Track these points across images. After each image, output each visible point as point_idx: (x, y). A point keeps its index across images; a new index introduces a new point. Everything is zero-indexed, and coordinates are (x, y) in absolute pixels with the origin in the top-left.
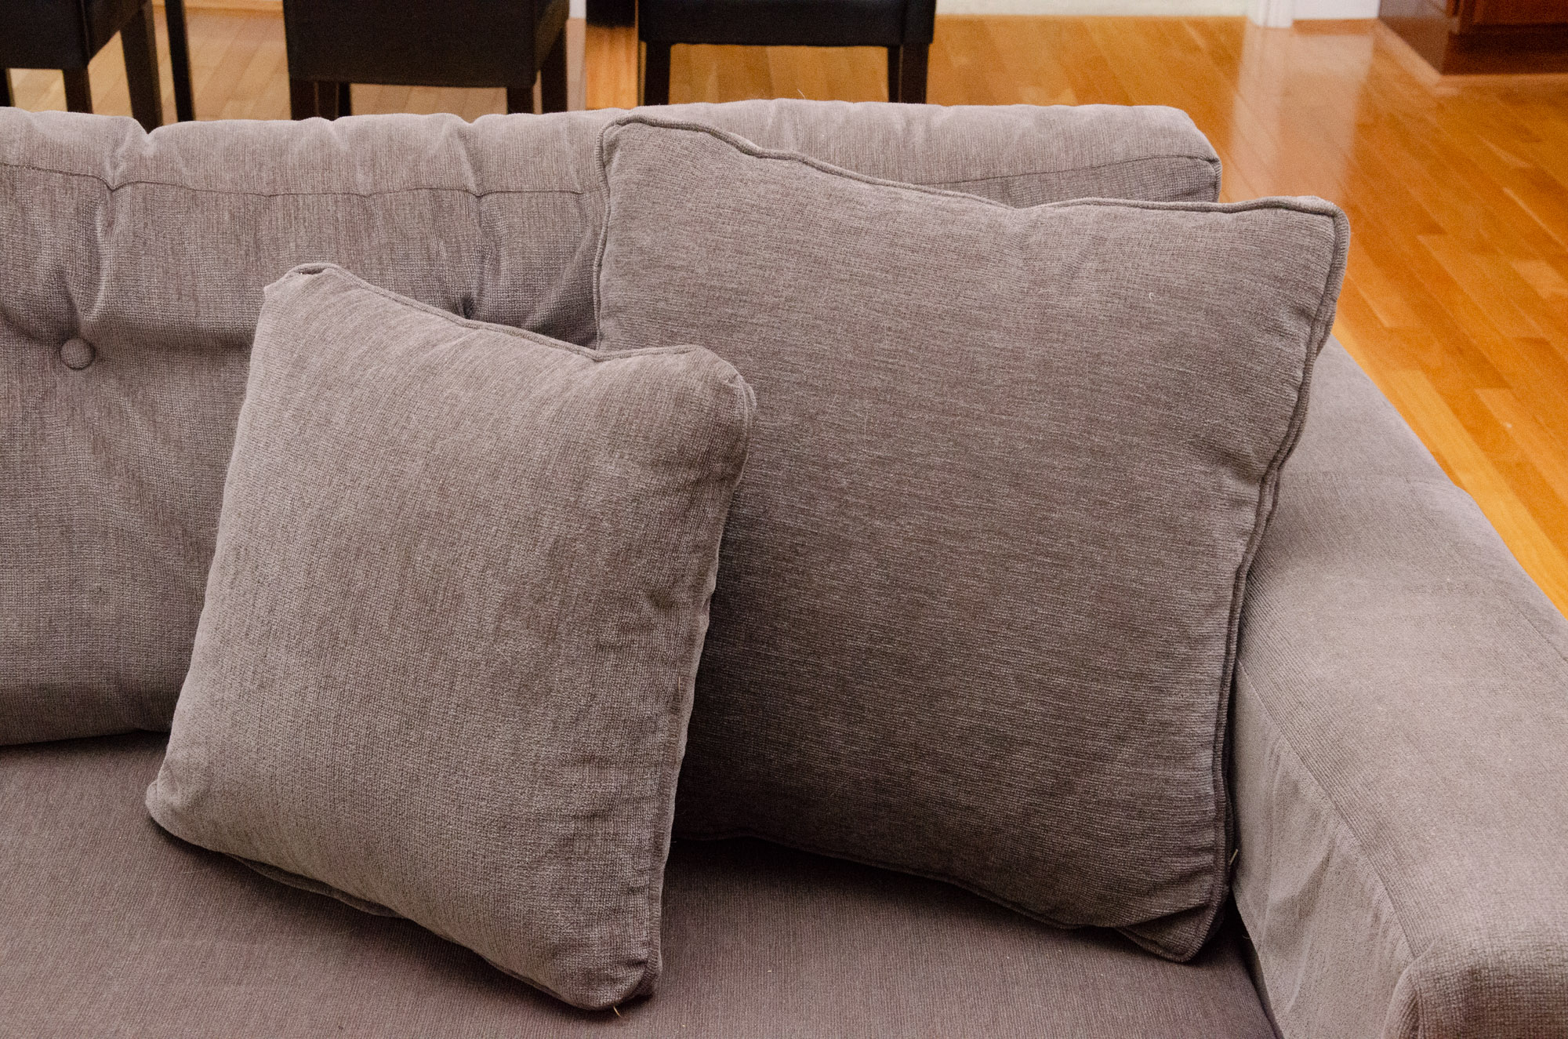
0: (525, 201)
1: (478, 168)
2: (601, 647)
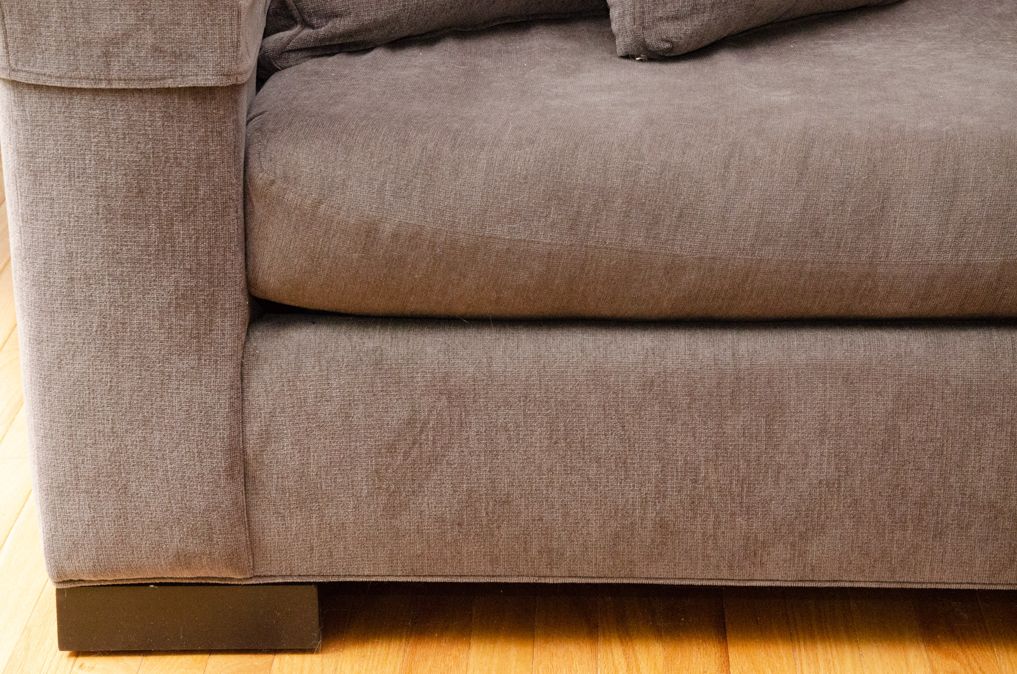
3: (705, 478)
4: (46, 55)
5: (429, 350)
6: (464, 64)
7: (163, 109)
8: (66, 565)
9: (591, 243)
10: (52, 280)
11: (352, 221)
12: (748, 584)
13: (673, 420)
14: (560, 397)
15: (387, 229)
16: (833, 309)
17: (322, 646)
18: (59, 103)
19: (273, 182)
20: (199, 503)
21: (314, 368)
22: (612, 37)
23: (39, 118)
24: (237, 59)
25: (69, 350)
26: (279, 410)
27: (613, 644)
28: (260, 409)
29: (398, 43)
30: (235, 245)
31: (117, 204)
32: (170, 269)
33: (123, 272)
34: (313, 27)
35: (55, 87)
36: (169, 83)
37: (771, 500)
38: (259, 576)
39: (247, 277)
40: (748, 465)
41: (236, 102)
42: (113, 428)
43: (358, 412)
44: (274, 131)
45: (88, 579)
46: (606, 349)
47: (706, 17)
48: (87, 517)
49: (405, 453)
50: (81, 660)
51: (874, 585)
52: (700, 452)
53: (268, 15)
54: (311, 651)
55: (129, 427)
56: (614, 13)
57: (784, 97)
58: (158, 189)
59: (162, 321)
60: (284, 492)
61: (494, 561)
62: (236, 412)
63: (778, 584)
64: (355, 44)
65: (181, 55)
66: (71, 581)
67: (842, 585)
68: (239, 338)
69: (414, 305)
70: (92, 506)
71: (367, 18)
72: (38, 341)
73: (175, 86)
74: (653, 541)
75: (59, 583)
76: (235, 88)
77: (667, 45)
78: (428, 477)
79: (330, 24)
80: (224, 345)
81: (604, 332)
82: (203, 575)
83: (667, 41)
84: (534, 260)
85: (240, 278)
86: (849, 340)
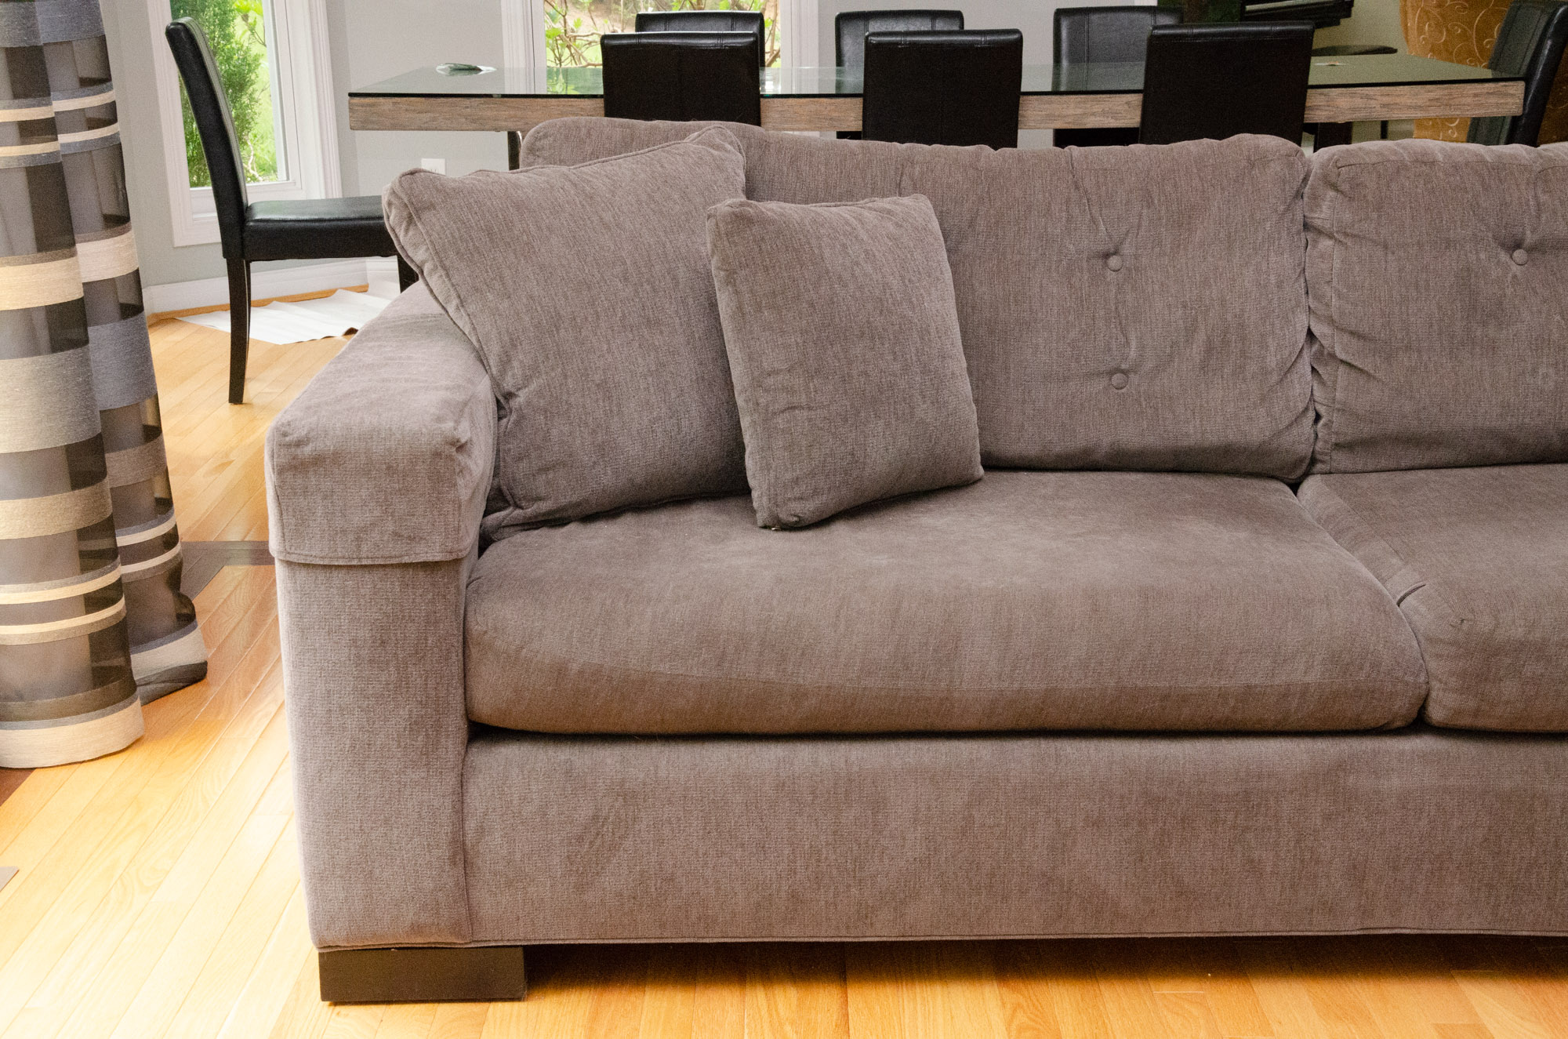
3: (826, 858)
4: (313, 541)
5: (609, 761)
6: (639, 534)
7: (401, 579)
8: (325, 933)
9: (734, 676)
10: (315, 712)
11: (547, 661)
12: (862, 940)
13: (800, 813)
14: (712, 796)
15: (575, 667)
16: (921, 724)
17: (528, 995)
18: (321, 575)
19: (486, 632)
20: (429, 884)
21: (518, 776)
22: (754, 512)
23: (306, 588)
24: (458, 540)
25: (327, 766)
26: (490, 810)
27: (758, 988)
28: (476, 810)
29: (589, 517)
30: (456, 682)
31: (364, 653)
32: (406, 701)
33: (369, 704)
34: (522, 508)
35: (320, 565)
36: (406, 560)
37: (878, 875)
38: (478, 941)
39: (466, 705)
40: (859, 847)
41: (457, 572)
42: (361, 827)
43: (553, 812)
44: (487, 593)
45: (342, 945)
46: (747, 758)
47: (824, 497)
48: (342, 895)
49: (591, 842)
50: (339, 1008)
51: (957, 938)
52: (823, 837)
53: (488, 500)
54: (519, 999)
55: (374, 825)
56: (755, 494)
57: (883, 560)
58: (397, 640)
59: (399, 741)
60: (495, 875)
61: (662, 926)
62: (457, 812)
63: (885, 939)
64: (555, 520)
65: (415, 538)
66: (329, 946)
67: (933, 938)
68: (459, 754)
69: (597, 726)
70: (345, 888)
71: (563, 501)
72: (303, 759)
73: (409, 562)
74: (787, 908)
75: (321, 948)
76: (457, 562)
77: (795, 519)
78: (609, 861)
79: (535, 506)
80: (448, 759)
81: (746, 744)
82: (432, 940)
83: (795, 516)
84: (690, 690)
85: (460, 708)
86: (934, 749)
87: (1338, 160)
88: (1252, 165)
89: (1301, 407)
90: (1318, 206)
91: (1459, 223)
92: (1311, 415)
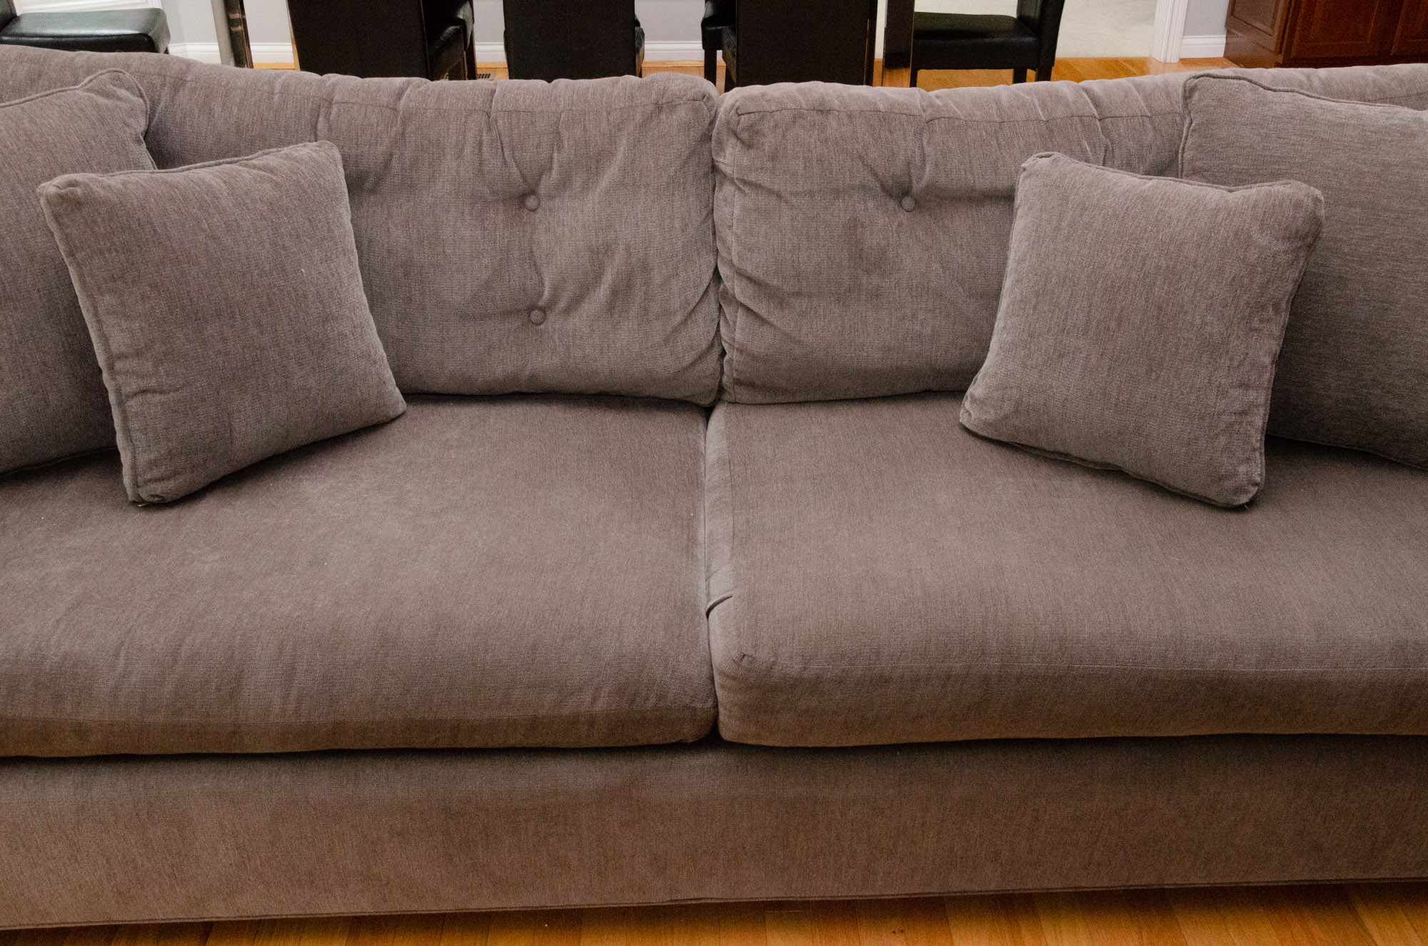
0: (1125, 121)
1: (1097, 105)
2: (1251, 330)
56: (124, 470)
87: (739, 107)
88: (659, 108)
89: (704, 345)
90: (722, 150)
91: (848, 173)
92: (716, 352)
